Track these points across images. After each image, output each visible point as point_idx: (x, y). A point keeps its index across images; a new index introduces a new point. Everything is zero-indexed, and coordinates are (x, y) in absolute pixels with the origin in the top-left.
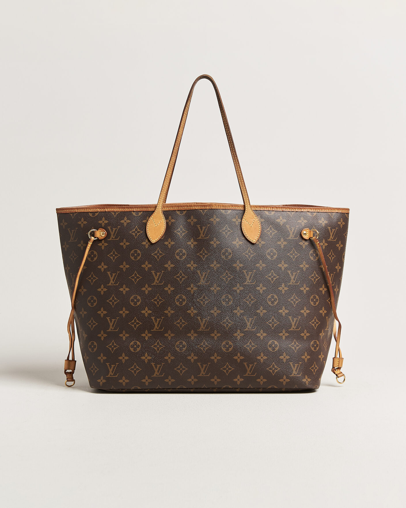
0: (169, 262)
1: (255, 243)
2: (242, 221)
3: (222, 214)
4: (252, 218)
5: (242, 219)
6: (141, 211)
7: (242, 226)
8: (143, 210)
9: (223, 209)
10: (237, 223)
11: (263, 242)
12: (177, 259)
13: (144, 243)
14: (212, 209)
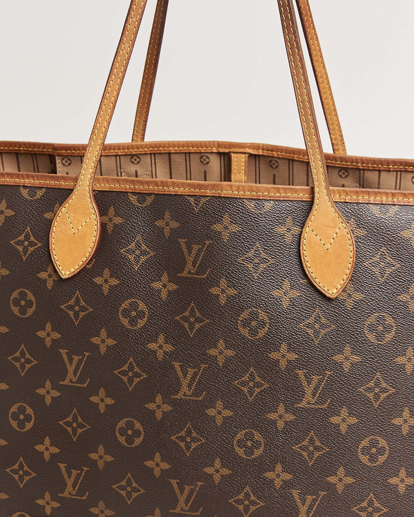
0: (103, 333)
1: (337, 297)
2: (302, 232)
3: (246, 212)
4: (330, 227)
5: (302, 228)
6: (43, 188)
7: (301, 248)
8: (48, 184)
9: (252, 199)
10: (289, 238)
11: (358, 296)
12: (123, 326)
13: (43, 275)
14: (220, 197)
